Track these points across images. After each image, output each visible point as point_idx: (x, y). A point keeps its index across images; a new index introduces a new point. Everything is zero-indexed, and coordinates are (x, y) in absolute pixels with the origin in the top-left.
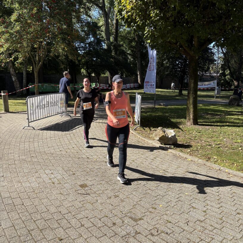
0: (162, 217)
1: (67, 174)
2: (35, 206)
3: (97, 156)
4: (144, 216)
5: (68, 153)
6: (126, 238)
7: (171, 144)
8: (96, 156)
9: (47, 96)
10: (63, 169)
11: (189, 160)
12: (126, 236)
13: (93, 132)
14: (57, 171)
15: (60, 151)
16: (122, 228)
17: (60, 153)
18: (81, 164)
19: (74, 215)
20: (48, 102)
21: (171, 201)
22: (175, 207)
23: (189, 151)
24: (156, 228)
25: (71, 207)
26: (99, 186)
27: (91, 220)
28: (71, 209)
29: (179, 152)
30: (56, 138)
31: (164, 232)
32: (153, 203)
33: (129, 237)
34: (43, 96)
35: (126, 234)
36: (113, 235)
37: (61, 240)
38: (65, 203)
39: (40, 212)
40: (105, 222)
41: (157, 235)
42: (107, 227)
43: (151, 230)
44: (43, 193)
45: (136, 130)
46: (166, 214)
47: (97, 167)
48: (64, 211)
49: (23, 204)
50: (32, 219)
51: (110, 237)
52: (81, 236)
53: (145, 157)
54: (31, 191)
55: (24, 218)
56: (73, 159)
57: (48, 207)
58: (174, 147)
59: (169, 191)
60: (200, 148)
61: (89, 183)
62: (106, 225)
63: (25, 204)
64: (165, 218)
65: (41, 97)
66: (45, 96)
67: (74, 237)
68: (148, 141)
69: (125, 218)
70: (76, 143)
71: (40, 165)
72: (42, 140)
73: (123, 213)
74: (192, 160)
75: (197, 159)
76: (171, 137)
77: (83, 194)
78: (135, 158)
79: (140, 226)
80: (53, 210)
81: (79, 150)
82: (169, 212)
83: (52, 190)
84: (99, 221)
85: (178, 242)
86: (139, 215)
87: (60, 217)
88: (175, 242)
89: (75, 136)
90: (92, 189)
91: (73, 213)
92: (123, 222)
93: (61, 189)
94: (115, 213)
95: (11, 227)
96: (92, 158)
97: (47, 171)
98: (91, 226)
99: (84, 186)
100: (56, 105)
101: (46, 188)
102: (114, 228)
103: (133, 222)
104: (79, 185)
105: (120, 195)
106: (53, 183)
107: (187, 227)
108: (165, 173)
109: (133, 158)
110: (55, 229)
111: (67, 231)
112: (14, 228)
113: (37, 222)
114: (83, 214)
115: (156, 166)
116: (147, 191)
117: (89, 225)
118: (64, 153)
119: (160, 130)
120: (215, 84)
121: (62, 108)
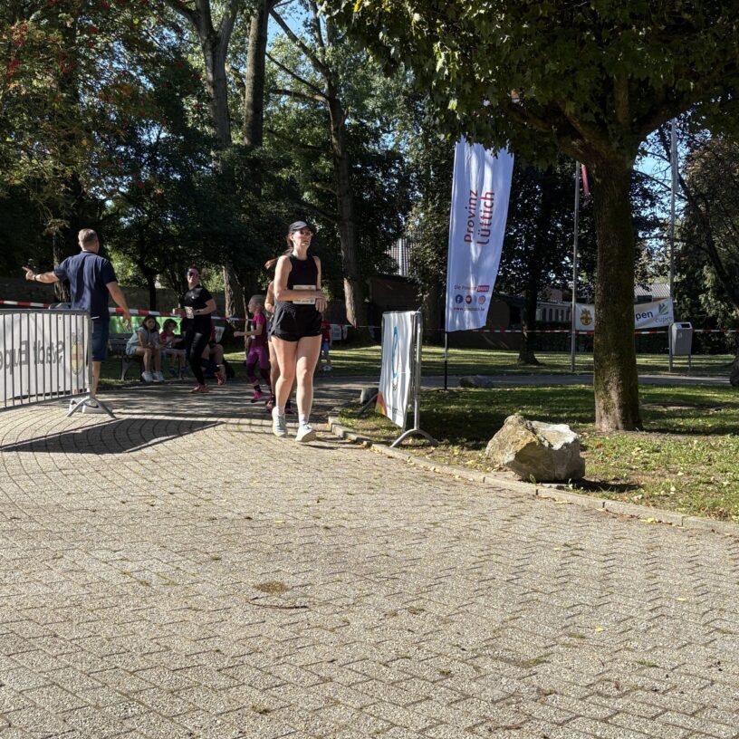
0: (616, 655)
1: (188, 559)
2: (109, 640)
3: (284, 513)
4: (546, 655)
5: (155, 507)
6: (508, 704)
7: (563, 477)
8: (278, 515)
10: (164, 547)
11: (650, 520)
12: (508, 700)
13: (232, 454)
14: (141, 552)
15: (123, 503)
16: (482, 681)
17: (125, 507)
18: (230, 535)
19: (279, 658)
20: (28, 343)
21: (631, 617)
22: (654, 630)
23: (640, 496)
24: (609, 680)
25: (252, 640)
26: (334, 587)
27: (354, 666)
28: (258, 643)
29: (603, 500)
30: (84, 471)
31: (642, 688)
32: (566, 622)
33: (521, 701)
34: (8, 317)
35: (504, 695)
36: (456, 698)
37: (266, 711)
38: (222, 630)
39: (139, 654)
40: (408, 671)
41: (620, 696)
42: (423, 682)
43: (591, 685)
44: (116, 608)
45: (405, 447)
46: (628, 649)
47: (298, 541)
48: (236, 649)
49: (56, 636)
50: (116, 667)
51: (449, 705)
52: (339, 703)
53: (476, 514)
54: (66, 604)
55: (85, 667)
56: (190, 522)
57: (162, 641)
58: (578, 488)
59: (612, 593)
60: (679, 491)
61: (288, 580)
62: (414, 677)
63: (66, 635)
64: (631, 658)
67: (312, 705)
68: (464, 473)
69: (478, 659)
70: (174, 482)
71: (61, 538)
72: (26, 477)
73: (463, 649)
74: (660, 522)
75: (680, 516)
76: (562, 448)
77: (282, 607)
78: (438, 518)
79: (545, 676)
80: (188, 647)
81: (200, 501)
82: (635, 644)
83: (149, 600)
84: (384, 668)
85: (704, 707)
86: (528, 653)
87: (226, 663)
88: (695, 708)
89: (162, 465)
90: (309, 594)
91: (270, 653)
92: (477, 668)
93: (186, 597)
94: (434, 649)
95: (45, 686)
96: (265, 518)
97: (100, 555)
98: (359, 679)
99: (275, 589)
100: (53, 358)
101: (121, 596)
102: (449, 682)
103: (513, 668)
104: (254, 587)
105: (430, 607)
106: (142, 583)
107: (720, 676)
108: (575, 552)
109: (429, 517)
110: (226, 689)
111: (274, 692)
112: (59, 690)
113: (144, 675)
114: (310, 656)
115: (530, 537)
116: (528, 596)
117: (351, 677)
118: (143, 508)
119: (516, 425)
120: (667, 313)
121: (77, 374)
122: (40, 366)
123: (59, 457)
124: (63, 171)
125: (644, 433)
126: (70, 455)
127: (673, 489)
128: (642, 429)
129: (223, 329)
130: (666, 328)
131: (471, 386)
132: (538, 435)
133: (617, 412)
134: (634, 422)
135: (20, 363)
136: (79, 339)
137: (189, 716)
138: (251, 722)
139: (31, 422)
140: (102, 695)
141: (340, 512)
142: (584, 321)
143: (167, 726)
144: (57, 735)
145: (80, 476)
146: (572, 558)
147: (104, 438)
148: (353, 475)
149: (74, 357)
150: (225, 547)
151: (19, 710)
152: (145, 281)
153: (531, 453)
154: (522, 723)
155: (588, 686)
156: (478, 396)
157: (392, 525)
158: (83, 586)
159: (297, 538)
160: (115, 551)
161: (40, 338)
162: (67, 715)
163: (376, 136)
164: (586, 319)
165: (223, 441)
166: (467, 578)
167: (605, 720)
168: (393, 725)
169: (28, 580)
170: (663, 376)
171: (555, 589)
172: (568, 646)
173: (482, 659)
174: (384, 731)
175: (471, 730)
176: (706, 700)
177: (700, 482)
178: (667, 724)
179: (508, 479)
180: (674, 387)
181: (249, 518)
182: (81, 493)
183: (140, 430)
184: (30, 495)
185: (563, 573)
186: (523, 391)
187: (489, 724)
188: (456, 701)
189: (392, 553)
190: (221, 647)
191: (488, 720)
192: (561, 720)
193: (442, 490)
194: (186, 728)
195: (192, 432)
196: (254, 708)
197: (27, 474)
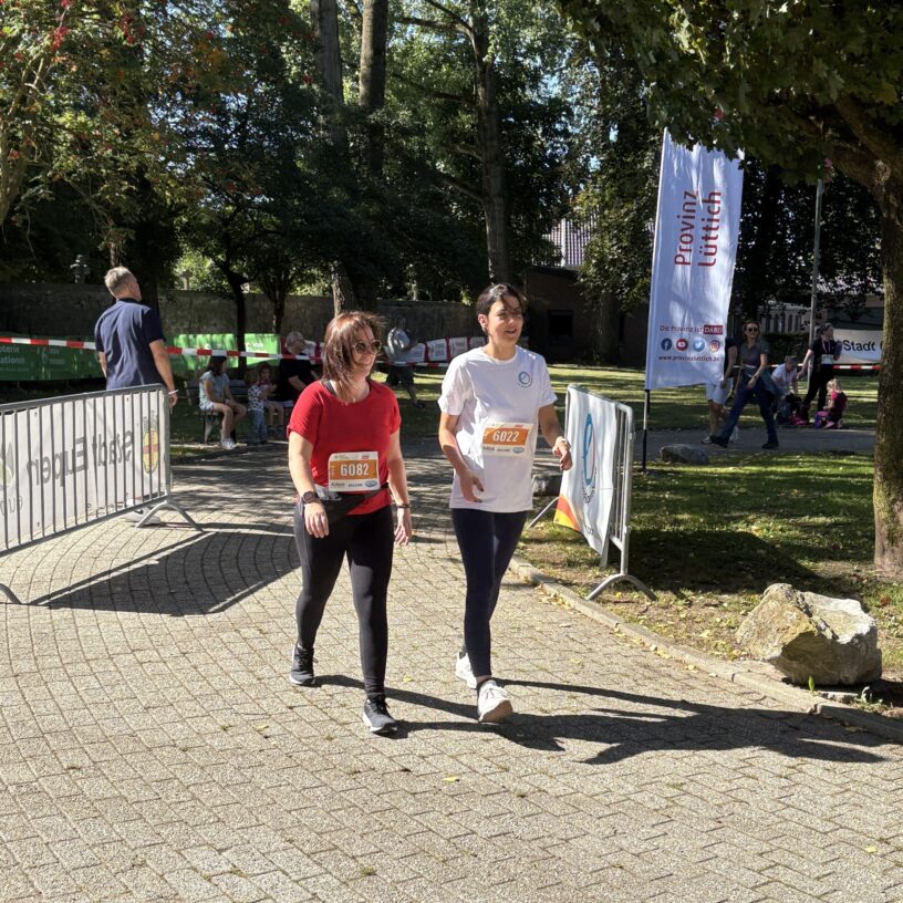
1: (328, 872)
3: (455, 758)
5: (272, 741)
7: (852, 680)
8: (448, 762)
9: (79, 403)
10: (291, 841)
14: (257, 855)
15: (225, 729)
17: (227, 741)
18: (381, 812)
20: (84, 440)
30: (166, 654)
34: (57, 407)
45: (605, 602)
56: (323, 778)
58: (875, 699)
65: (46, 409)
68: (703, 664)
71: (140, 817)
72: (86, 667)
76: (852, 641)
78: (681, 771)
81: (332, 726)
89: (273, 639)
96: (429, 769)
100: (118, 456)
109: (668, 768)
115: (825, 818)
118: (252, 742)
119: (783, 602)
121: (150, 472)
122: (101, 469)
124: (126, 163)
131: (677, 460)
132: (815, 618)
135: (74, 470)
145: (161, 664)
147: (189, 579)
149: (146, 450)
150: (379, 844)
153: (805, 647)
159: (480, 822)
161: (100, 431)
179: (769, 678)
181: (406, 770)
182: (163, 705)
184: (94, 710)
189: (627, 860)
197: (87, 661)
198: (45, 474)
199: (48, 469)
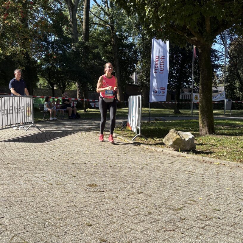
0: (206, 207)
1: (65, 176)
2: (39, 202)
4: (183, 207)
5: (55, 160)
6: (171, 223)
7: (189, 149)
8: (94, 162)
9: (11, 98)
10: (57, 173)
11: (217, 163)
12: (171, 222)
13: (79, 143)
15: (44, 158)
16: (162, 215)
17: (45, 160)
18: (79, 168)
19: (95, 208)
20: (12, 107)
21: (211, 195)
22: (219, 199)
23: (214, 156)
24: (204, 215)
25: (86, 202)
26: (113, 185)
27: (119, 211)
28: (88, 203)
29: (202, 157)
30: (31, 148)
31: (215, 217)
32: (190, 196)
33: (174, 222)
34: (6, 98)
35: (169, 220)
36: (153, 221)
37: (90, 225)
38: (76, 199)
39: (49, 207)
40: (137, 212)
41: (208, 220)
42: (142, 216)
43: (198, 216)
44: (42, 192)
46: (210, 205)
47: (101, 171)
48: (81, 205)
49: (22, 201)
51: (151, 223)
52: (114, 222)
53: (160, 162)
54: (25, 191)
55: (31, 211)
56: (66, 164)
57: (56, 203)
58: (194, 153)
59: (205, 187)
60: (227, 154)
61: (98, 183)
62: (139, 214)
63: (25, 201)
64: (211, 208)
65: (3, 99)
66: (8, 98)
67: (106, 223)
68: (156, 149)
69: (160, 208)
70: (61, 152)
71: (23, 170)
72: (12, 150)
73: (156, 205)
74: (221, 164)
75: (228, 162)
76: (188, 140)
77: (96, 192)
78: (147, 163)
79: (182, 214)
80: (65, 204)
81: (69, 158)
82: (213, 203)
83: (52, 189)
84: (129, 211)
85: (236, 224)
86: (177, 206)
87: (77, 210)
88: (232, 224)
89: (57, 146)
90: (105, 187)
91: (92, 206)
92: (160, 211)
93: (65, 188)
94: (146, 205)
95: (18, 217)
96: (90, 163)
97: (37, 175)
98: (121, 215)
99: (93, 186)
100: (21, 112)
101: (43, 188)
102: (151, 216)
103: (172, 211)
104: (87, 185)
105: (145, 192)
106: (50, 184)
107: (241, 214)
108: (193, 174)
109: (144, 163)
110: (78, 218)
111: (93, 219)
112: (23, 218)
113: (51, 214)
114: (105, 207)
115: (178, 169)
116: (177, 188)
117: (119, 214)
118: (50, 160)
119: (173, 133)
120: (223, 96)
121: (29, 117)
122: (16, 114)
123: (23, 144)
124: (23, 51)
125: (216, 135)
126: (27, 143)
127: (225, 153)
128: (215, 134)
129: (76, 102)
130: (223, 101)
131: (158, 120)
132: (180, 136)
133: (206, 128)
134: (212, 131)
135: (10, 114)
136: (29, 105)
137: (65, 227)
138: (86, 228)
139: (14, 133)
140: (37, 220)
141: (115, 161)
142: (196, 99)
143: (58, 230)
144: (22, 233)
145: (30, 150)
146: (192, 176)
147: (38, 138)
148: (119, 149)
149: (27, 111)
150: (77, 173)
151: (10, 225)
152: (51, 87)
153: (178, 142)
154: (175, 229)
155: (197, 217)
156: (161, 124)
157: (132, 165)
158: (31, 185)
159: (101, 170)
160: (41, 174)
161: (16, 105)
162: (25, 226)
163: (126, 38)
164: (196, 98)
165: (76, 139)
166: (157, 182)
167: (203, 228)
168: (132, 229)
169: (13, 183)
170: (222, 117)
171: (186, 186)
172: (190, 204)
173: (162, 208)
174: (129, 231)
175: (158, 231)
176: (236, 221)
177: (234, 151)
178: (223, 229)
179: (171, 150)
180: (226, 120)
181: (85, 163)
182: (30, 155)
183: (49, 135)
184: (14, 156)
185: (188, 180)
186: (175, 122)
187: (164, 229)
188: (153, 222)
190: (76, 205)
191: (164, 228)
192: (188, 228)
193: (149, 154)
194: (64, 231)
195: (66, 136)
196: (86, 224)
197: (13, 149)
198: (3, 114)
199: (3, 112)
